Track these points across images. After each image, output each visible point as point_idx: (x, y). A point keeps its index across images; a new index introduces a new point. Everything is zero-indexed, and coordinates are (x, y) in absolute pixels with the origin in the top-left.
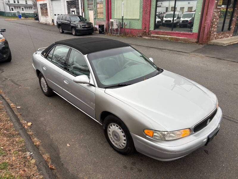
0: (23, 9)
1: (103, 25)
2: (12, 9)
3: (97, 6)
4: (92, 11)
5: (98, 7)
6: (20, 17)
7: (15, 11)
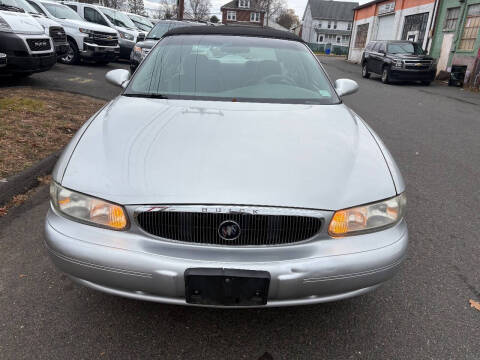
0: (339, 39)
1: (465, 67)
2: (321, 38)
3: (465, 23)
4: (451, 35)
5: (468, 25)
6: (328, 52)
7: (325, 42)
